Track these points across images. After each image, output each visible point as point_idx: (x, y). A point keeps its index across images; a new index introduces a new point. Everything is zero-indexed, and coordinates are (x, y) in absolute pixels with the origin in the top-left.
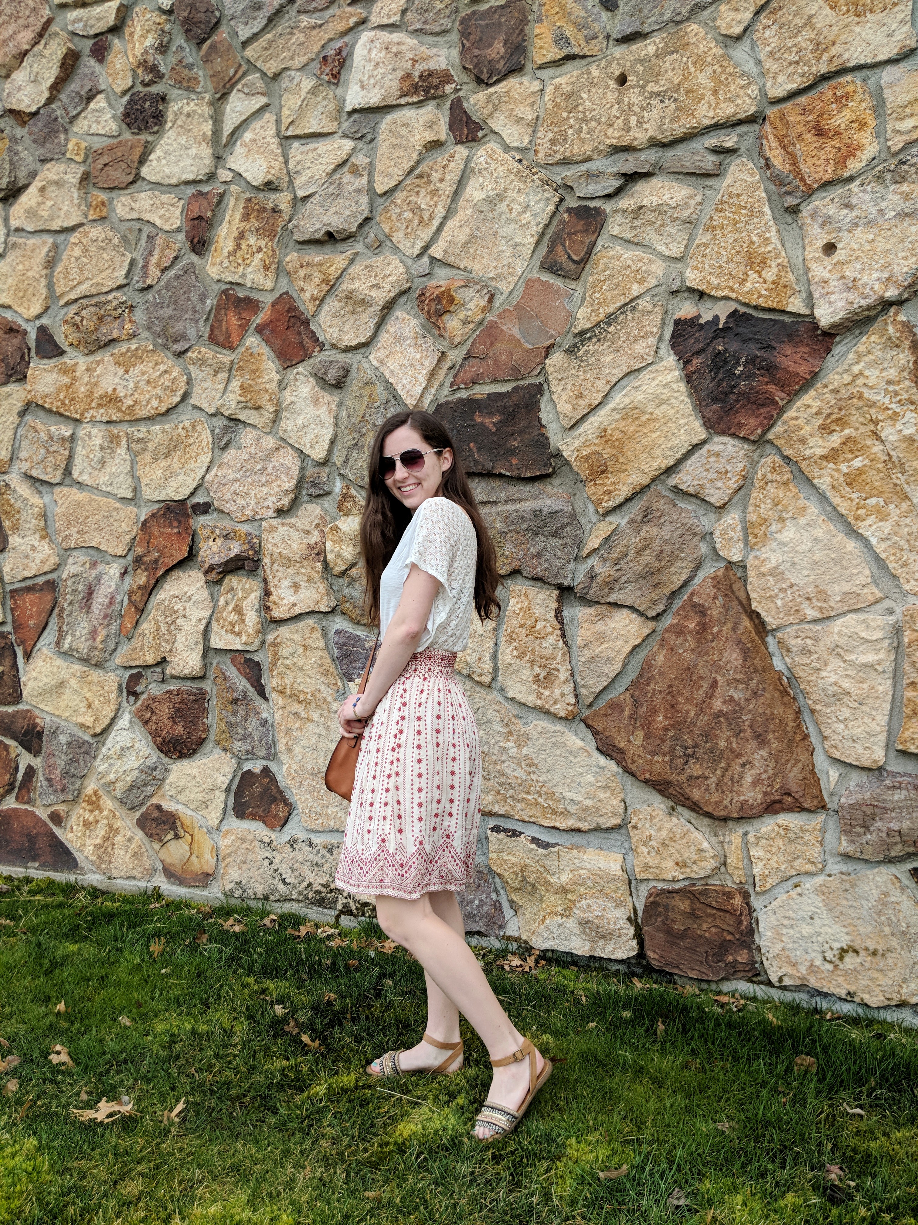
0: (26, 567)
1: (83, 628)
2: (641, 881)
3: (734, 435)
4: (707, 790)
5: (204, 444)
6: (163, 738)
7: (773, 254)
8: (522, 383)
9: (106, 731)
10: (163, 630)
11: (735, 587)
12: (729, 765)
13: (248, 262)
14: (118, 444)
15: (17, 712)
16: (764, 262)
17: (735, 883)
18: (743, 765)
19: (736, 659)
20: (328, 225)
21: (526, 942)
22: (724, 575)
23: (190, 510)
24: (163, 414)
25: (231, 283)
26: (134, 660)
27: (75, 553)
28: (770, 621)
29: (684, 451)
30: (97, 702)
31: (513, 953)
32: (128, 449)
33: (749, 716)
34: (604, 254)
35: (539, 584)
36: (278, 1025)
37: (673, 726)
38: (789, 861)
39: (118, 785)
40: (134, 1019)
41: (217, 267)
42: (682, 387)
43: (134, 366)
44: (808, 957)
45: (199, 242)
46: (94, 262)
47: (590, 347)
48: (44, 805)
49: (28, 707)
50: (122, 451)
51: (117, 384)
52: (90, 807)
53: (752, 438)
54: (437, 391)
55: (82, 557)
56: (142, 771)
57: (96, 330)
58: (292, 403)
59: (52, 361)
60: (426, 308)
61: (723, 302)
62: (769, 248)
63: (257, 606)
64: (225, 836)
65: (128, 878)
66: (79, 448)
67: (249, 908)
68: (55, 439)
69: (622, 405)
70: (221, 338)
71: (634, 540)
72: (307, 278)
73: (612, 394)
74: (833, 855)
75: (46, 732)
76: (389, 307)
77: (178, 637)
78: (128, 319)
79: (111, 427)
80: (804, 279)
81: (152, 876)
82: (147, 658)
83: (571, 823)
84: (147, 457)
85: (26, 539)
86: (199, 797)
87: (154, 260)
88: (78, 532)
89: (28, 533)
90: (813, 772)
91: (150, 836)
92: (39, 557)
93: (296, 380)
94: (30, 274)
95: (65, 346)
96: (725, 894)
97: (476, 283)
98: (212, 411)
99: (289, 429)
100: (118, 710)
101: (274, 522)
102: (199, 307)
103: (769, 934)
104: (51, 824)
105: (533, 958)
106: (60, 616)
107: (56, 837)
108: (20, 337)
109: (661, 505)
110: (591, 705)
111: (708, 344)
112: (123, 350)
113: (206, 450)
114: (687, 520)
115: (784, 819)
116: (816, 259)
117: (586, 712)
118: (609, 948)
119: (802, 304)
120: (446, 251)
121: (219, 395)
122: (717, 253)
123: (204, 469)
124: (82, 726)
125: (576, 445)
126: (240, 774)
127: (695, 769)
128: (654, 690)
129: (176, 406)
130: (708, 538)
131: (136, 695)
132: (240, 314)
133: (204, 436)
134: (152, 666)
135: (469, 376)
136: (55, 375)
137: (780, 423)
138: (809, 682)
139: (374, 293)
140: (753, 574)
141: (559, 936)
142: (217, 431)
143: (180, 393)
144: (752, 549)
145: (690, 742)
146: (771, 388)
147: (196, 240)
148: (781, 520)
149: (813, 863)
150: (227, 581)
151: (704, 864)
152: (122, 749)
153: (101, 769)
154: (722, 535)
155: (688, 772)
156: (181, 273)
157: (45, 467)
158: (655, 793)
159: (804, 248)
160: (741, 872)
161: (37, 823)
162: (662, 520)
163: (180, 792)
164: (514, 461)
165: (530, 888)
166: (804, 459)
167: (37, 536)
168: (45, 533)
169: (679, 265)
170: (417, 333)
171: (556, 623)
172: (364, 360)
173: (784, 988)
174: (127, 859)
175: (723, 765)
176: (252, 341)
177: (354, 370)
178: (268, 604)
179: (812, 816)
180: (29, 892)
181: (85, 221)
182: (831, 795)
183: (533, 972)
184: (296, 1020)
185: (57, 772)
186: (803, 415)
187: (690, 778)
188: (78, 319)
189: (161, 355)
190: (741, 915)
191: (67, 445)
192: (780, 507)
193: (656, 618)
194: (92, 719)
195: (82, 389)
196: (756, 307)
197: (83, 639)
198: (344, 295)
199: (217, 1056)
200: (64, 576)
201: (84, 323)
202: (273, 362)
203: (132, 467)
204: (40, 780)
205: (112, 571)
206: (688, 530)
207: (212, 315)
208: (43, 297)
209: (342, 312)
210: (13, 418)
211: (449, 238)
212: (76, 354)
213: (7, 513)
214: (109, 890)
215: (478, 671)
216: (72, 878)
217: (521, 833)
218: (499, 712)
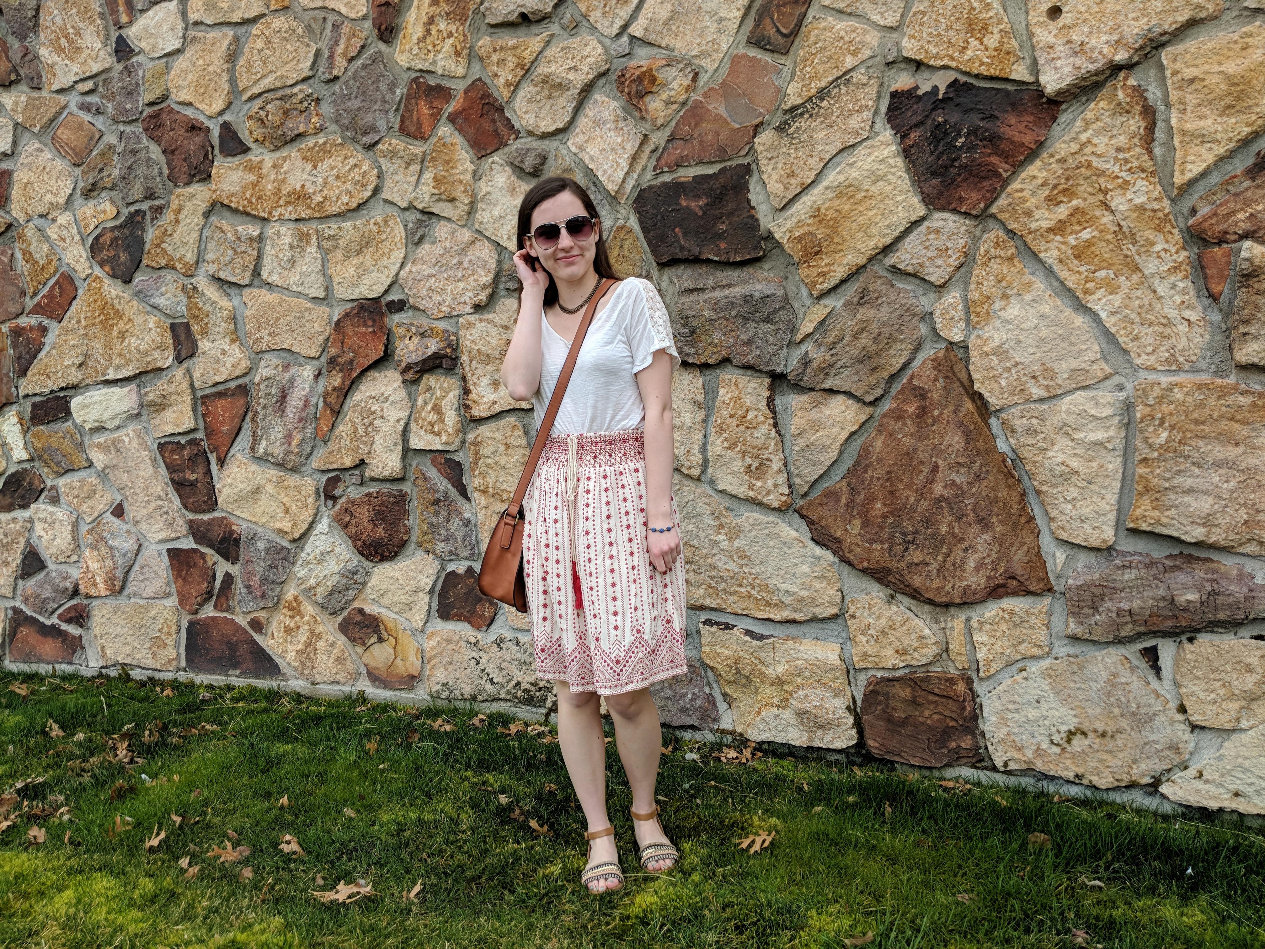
0: (217, 372)
1: (277, 432)
2: (860, 670)
3: (955, 211)
4: (928, 576)
5: (397, 239)
6: (364, 541)
7: (995, 20)
8: (729, 164)
9: (304, 536)
10: (361, 432)
11: (956, 369)
12: (951, 551)
13: (439, 48)
14: (308, 243)
15: (213, 519)
16: (985, 28)
17: (957, 669)
18: (966, 550)
19: (958, 442)
20: (522, 6)
21: (741, 735)
22: (945, 356)
23: (384, 309)
24: (354, 210)
25: (421, 71)
26: (331, 463)
27: (267, 356)
28: (994, 401)
29: (902, 229)
30: (294, 507)
31: (728, 746)
32: (319, 247)
33: (972, 500)
34: (815, 26)
35: (749, 372)
36: (503, 813)
37: (892, 513)
38: (1015, 646)
39: (318, 590)
40: (359, 811)
41: (407, 54)
42: (900, 162)
43: (322, 161)
44: (1034, 741)
45: (386, 29)
46: (277, 54)
47: (802, 123)
48: (243, 613)
49: (224, 515)
50: (312, 249)
51: (305, 180)
52: (291, 613)
53: (974, 212)
54: (639, 176)
55: (273, 360)
56: (343, 575)
57: (282, 124)
58: (488, 193)
59: (236, 159)
60: (626, 90)
61: (942, 72)
62: (991, 14)
63: (456, 405)
64: (429, 638)
65: (332, 683)
66: (268, 248)
67: (456, 709)
68: (243, 239)
69: (836, 183)
70: (412, 129)
71: (850, 323)
72: (501, 62)
73: (826, 171)
74: (1059, 638)
75: (243, 538)
76: (587, 90)
77: (376, 438)
78: (314, 112)
79: (301, 225)
80: (1027, 45)
81: (356, 680)
82: (345, 460)
83: (786, 614)
84: (339, 255)
85: (216, 343)
86: (403, 599)
87: (340, 49)
88: (269, 335)
89: (218, 337)
90: (1039, 554)
91: (353, 640)
92: (229, 361)
93: (491, 169)
94: (211, 69)
95: (250, 143)
96: (947, 680)
97: (679, 62)
98: (404, 204)
99: (485, 220)
100: (316, 515)
101: (472, 318)
102: (388, 97)
103: (993, 719)
104: (251, 632)
105: (749, 750)
106: (253, 420)
107: (257, 644)
108: (202, 135)
109: (878, 285)
110: (805, 495)
111: (927, 116)
112: (311, 144)
113: (399, 245)
114: (905, 301)
115: (1008, 603)
116: (1040, 24)
117: (800, 503)
118: (828, 738)
119: (1026, 72)
120: (646, 30)
121: (411, 189)
122: (936, 20)
123: (398, 265)
124: (280, 531)
125: (788, 226)
126: (443, 575)
127: (916, 556)
128: (872, 477)
129: (367, 201)
130: (927, 318)
131: (334, 499)
132: (431, 102)
133: (397, 232)
134: (350, 469)
135: (672, 159)
136: (240, 173)
137: (1004, 195)
138: (1034, 462)
139: (571, 76)
140: (976, 353)
141: (776, 727)
142: (410, 225)
143: (371, 187)
144: (974, 328)
145: (910, 528)
146: (994, 159)
147: (383, 27)
148: (1005, 297)
149: (1040, 646)
150: (424, 380)
151: (925, 651)
152: (322, 554)
153: (301, 574)
154: (942, 314)
155: (908, 558)
156: (369, 62)
157: (233, 269)
158: (873, 581)
159: (1027, 13)
160: (964, 658)
161: (237, 631)
162: (879, 301)
163: (382, 595)
164: (723, 245)
165: (744, 681)
166: (1030, 233)
167: (227, 340)
168: (236, 337)
169: (895, 35)
170: (618, 116)
171: (768, 412)
172: (561, 146)
173: (1010, 773)
174: (330, 664)
175: (944, 550)
176: (445, 130)
177: (551, 157)
178: (468, 402)
179: (1038, 599)
180: (232, 699)
181: (267, 12)
182: (1058, 577)
183: (750, 763)
184: (520, 808)
185: (256, 579)
186: (1029, 187)
187: (910, 564)
188: (262, 113)
189: (350, 149)
190: (964, 700)
191: (256, 245)
192: (1004, 284)
193: (873, 403)
194: (290, 525)
195: (269, 187)
196: (977, 76)
197: (278, 443)
198: (540, 79)
199: (447, 842)
200: (257, 380)
201: (270, 117)
202: (467, 152)
203: (323, 266)
204: (239, 586)
205: (305, 374)
206: (907, 311)
207: (403, 105)
208: (226, 92)
209: (538, 97)
210: (198, 220)
211: (650, 15)
212: (261, 150)
213: (196, 317)
214: (313, 695)
215: (687, 464)
216: (274, 684)
217: (734, 626)
218: (709, 505)
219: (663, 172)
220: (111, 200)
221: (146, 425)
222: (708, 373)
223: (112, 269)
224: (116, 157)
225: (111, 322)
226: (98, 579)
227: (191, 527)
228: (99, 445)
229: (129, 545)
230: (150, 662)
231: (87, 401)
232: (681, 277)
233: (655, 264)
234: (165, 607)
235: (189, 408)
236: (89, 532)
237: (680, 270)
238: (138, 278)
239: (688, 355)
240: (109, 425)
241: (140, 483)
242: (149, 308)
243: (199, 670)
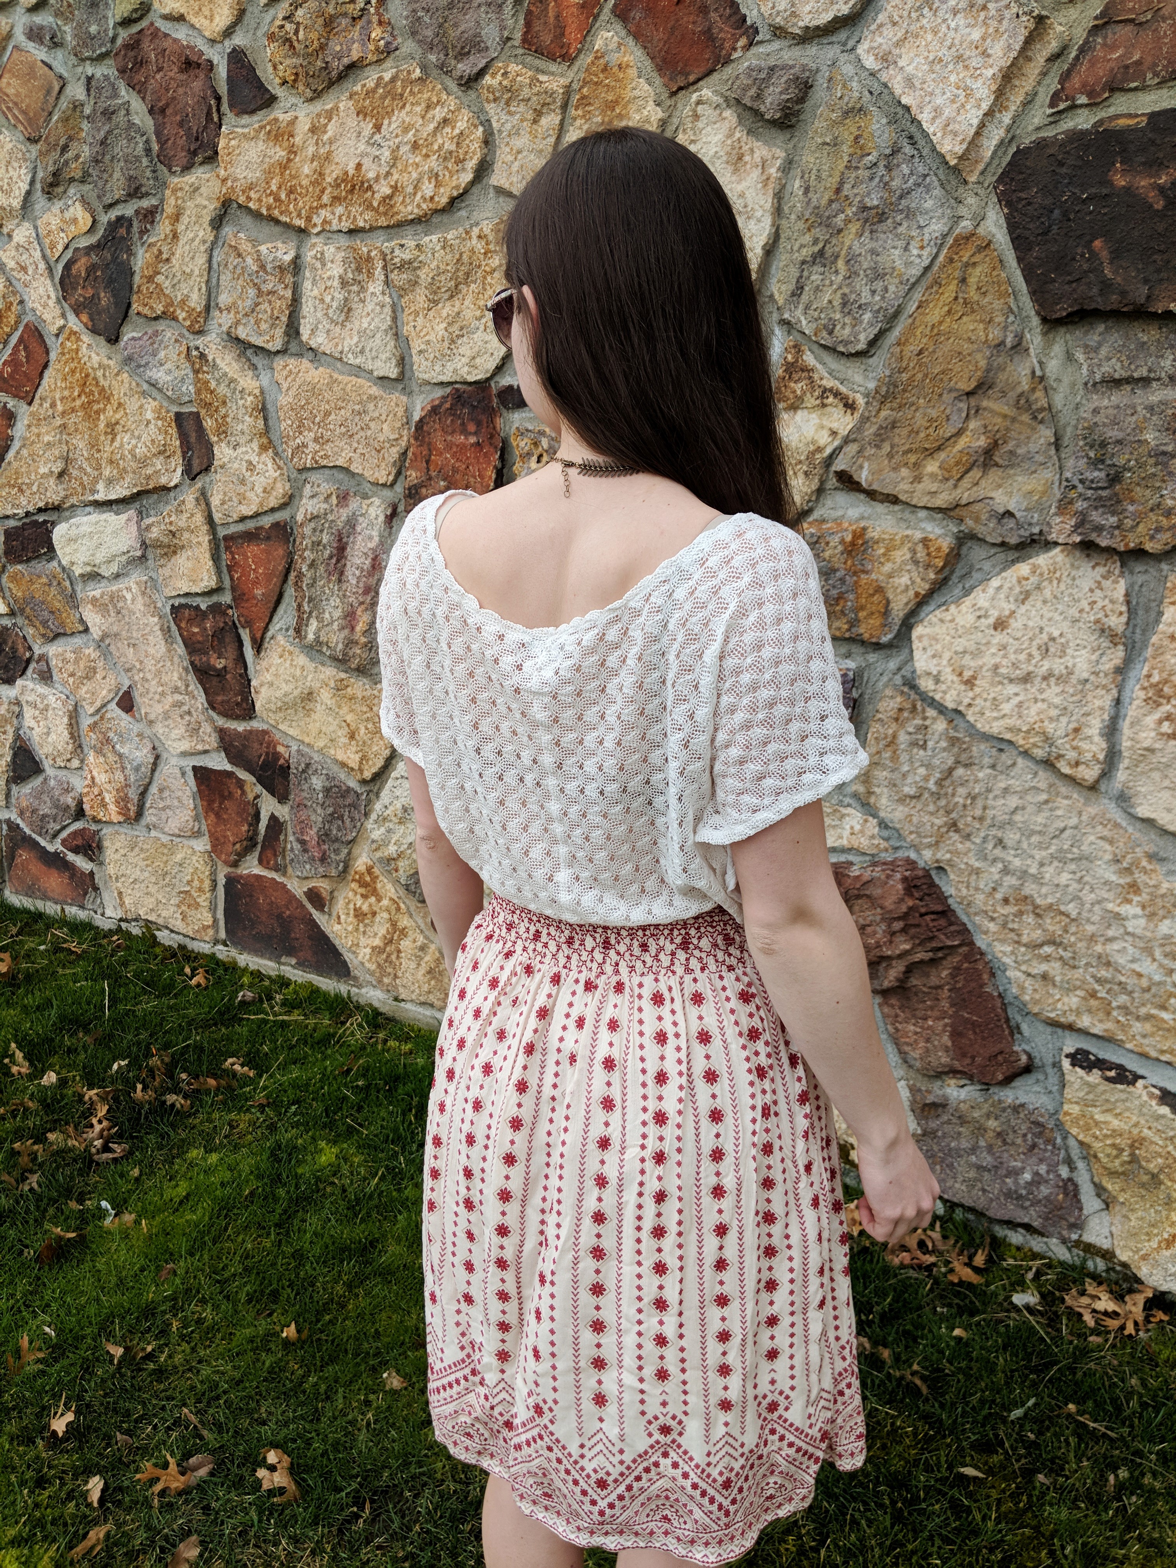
0: (243, 498)
1: (333, 608)
9: (379, 777)
14: (370, 275)
15: (251, 732)
21: (1124, 1265)
23: (495, 401)
24: (443, 211)
27: (314, 477)
30: (363, 731)
31: (1098, 1282)
32: (387, 282)
39: (401, 864)
43: (390, 114)
48: (298, 877)
49: (265, 727)
50: (376, 287)
51: (362, 155)
52: (362, 891)
54: (1016, 118)
55: (324, 484)
57: (322, 47)
59: (255, 118)
65: (423, 1004)
66: (307, 285)
68: (269, 267)
70: (547, 39)
75: (293, 768)
78: (375, 19)
79: (357, 242)
84: (420, 297)
85: (240, 450)
88: (316, 440)
89: (242, 440)
92: (260, 482)
93: (696, 117)
95: (274, 87)
105: (1139, 1301)
106: (297, 585)
107: (318, 927)
108: (202, 75)
112: (371, 84)
124: (343, 765)
129: (466, 191)
136: (261, 146)
143: (472, 164)
153: (377, 834)
157: (257, 322)
161: (290, 902)
167: (255, 445)
168: (267, 442)
172: (844, 57)
176: (608, 37)
177: (821, 82)
180: (282, 1006)
185: (313, 832)
188: (290, 27)
189: (434, 90)
191: (289, 279)
194: (357, 757)
195: (306, 170)
197: (335, 626)
200: (300, 518)
201: (302, 35)
202: (649, 82)
203: (395, 319)
204: (290, 839)
205: (373, 510)
210: (205, 233)
212: (293, 100)
213: (208, 405)
214: (397, 1016)
215: (1072, 755)
216: (343, 988)
217: (1137, 1077)
218: (1111, 842)
219: (1074, 107)
220: (84, 201)
221: (154, 576)
222: (1139, 567)
223: (92, 320)
224: (85, 125)
225: (96, 407)
226: (108, 798)
227: (222, 739)
228: (94, 601)
229: (141, 755)
230: (179, 925)
231: (74, 532)
232: (1096, 350)
233: (1035, 321)
234: (194, 852)
235: (208, 555)
236: (93, 727)
237: (1096, 334)
238: (129, 334)
239: (1099, 529)
240: (105, 571)
241: (149, 664)
242: (145, 386)
243: (244, 948)
